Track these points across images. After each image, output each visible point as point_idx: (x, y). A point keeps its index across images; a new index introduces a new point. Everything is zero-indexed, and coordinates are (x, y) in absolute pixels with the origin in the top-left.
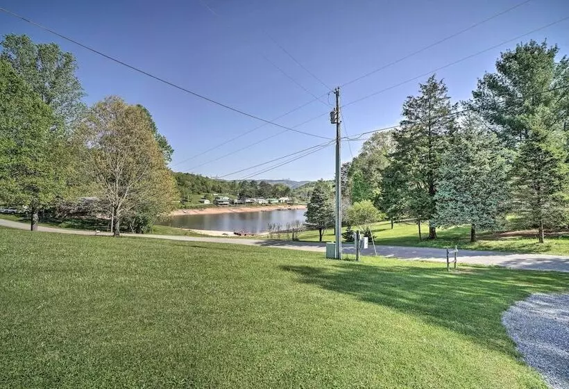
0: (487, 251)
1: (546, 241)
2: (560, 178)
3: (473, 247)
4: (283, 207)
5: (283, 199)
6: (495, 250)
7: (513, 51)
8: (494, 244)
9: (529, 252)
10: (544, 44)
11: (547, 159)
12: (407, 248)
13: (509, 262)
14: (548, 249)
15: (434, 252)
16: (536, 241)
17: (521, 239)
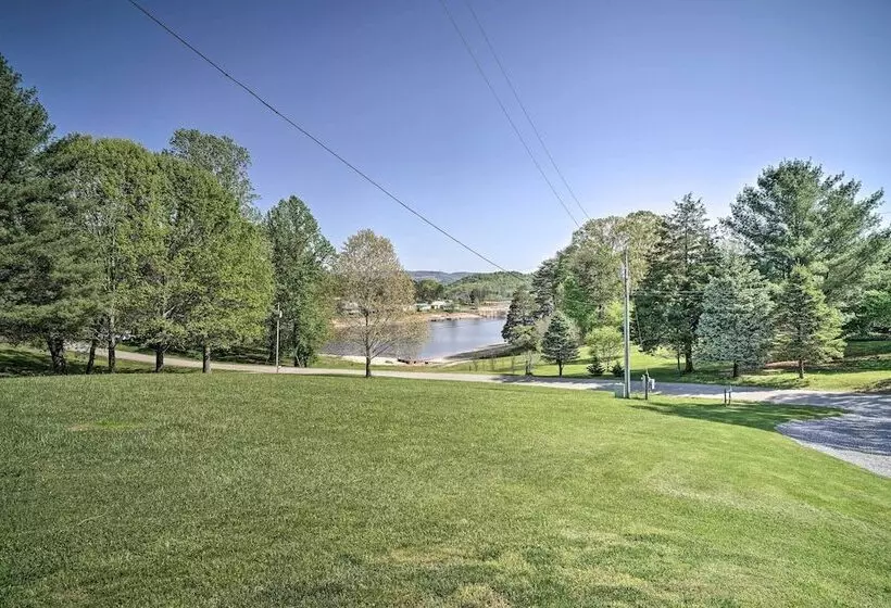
0: (750, 386)
1: (806, 376)
2: (818, 319)
3: (737, 382)
4: (438, 316)
5: (438, 303)
6: (759, 385)
7: (776, 168)
8: (756, 378)
9: (790, 387)
10: (809, 163)
11: (807, 301)
12: (672, 384)
13: (774, 398)
14: (807, 384)
15: (701, 389)
16: (796, 376)
17: (782, 373)
